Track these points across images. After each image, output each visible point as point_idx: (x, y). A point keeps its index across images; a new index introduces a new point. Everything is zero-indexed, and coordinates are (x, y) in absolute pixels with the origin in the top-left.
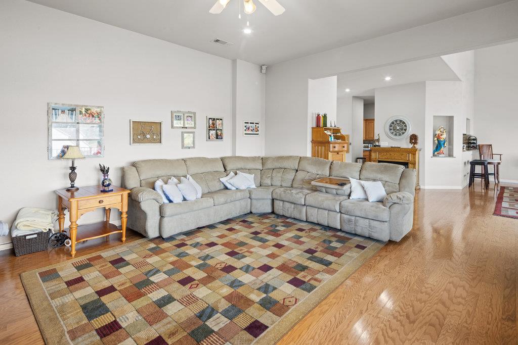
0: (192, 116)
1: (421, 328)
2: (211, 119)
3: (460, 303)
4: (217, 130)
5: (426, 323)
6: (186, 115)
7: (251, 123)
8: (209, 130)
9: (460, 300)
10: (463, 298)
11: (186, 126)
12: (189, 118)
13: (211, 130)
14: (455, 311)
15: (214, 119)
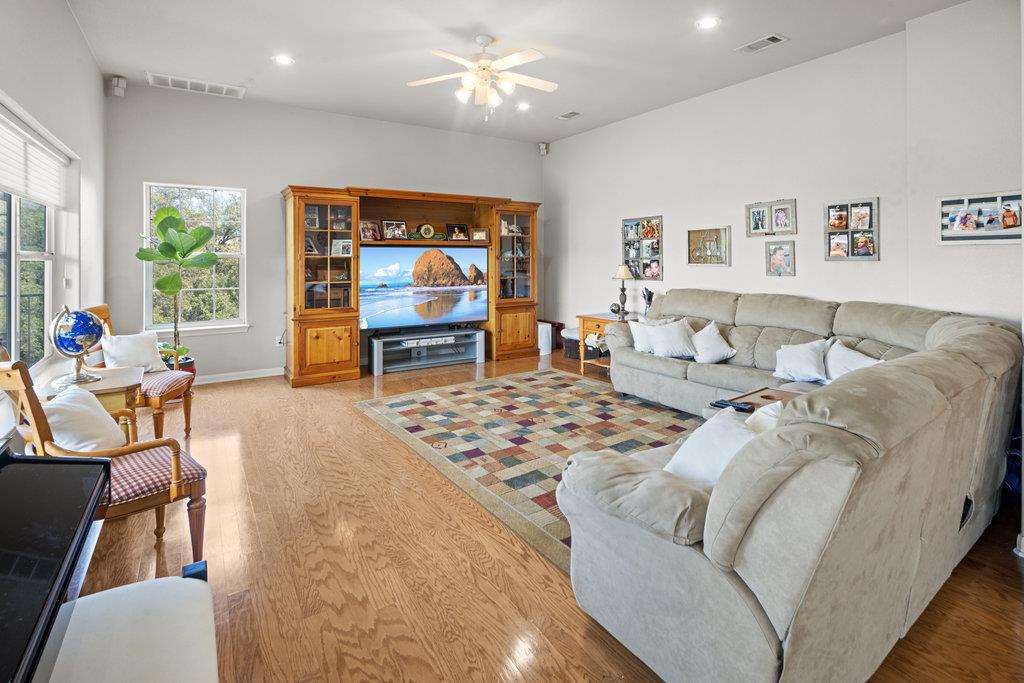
0: (789, 208)
1: (328, 506)
2: (834, 207)
3: (318, 568)
4: (853, 233)
5: (328, 512)
6: (774, 208)
7: (971, 201)
8: (830, 234)
9: (322, 575)
10: (319, 582)
11: (775, 230)
12: (781, 214)
13: (834, 234)
14: (313, 550)
15: (843, 208)
